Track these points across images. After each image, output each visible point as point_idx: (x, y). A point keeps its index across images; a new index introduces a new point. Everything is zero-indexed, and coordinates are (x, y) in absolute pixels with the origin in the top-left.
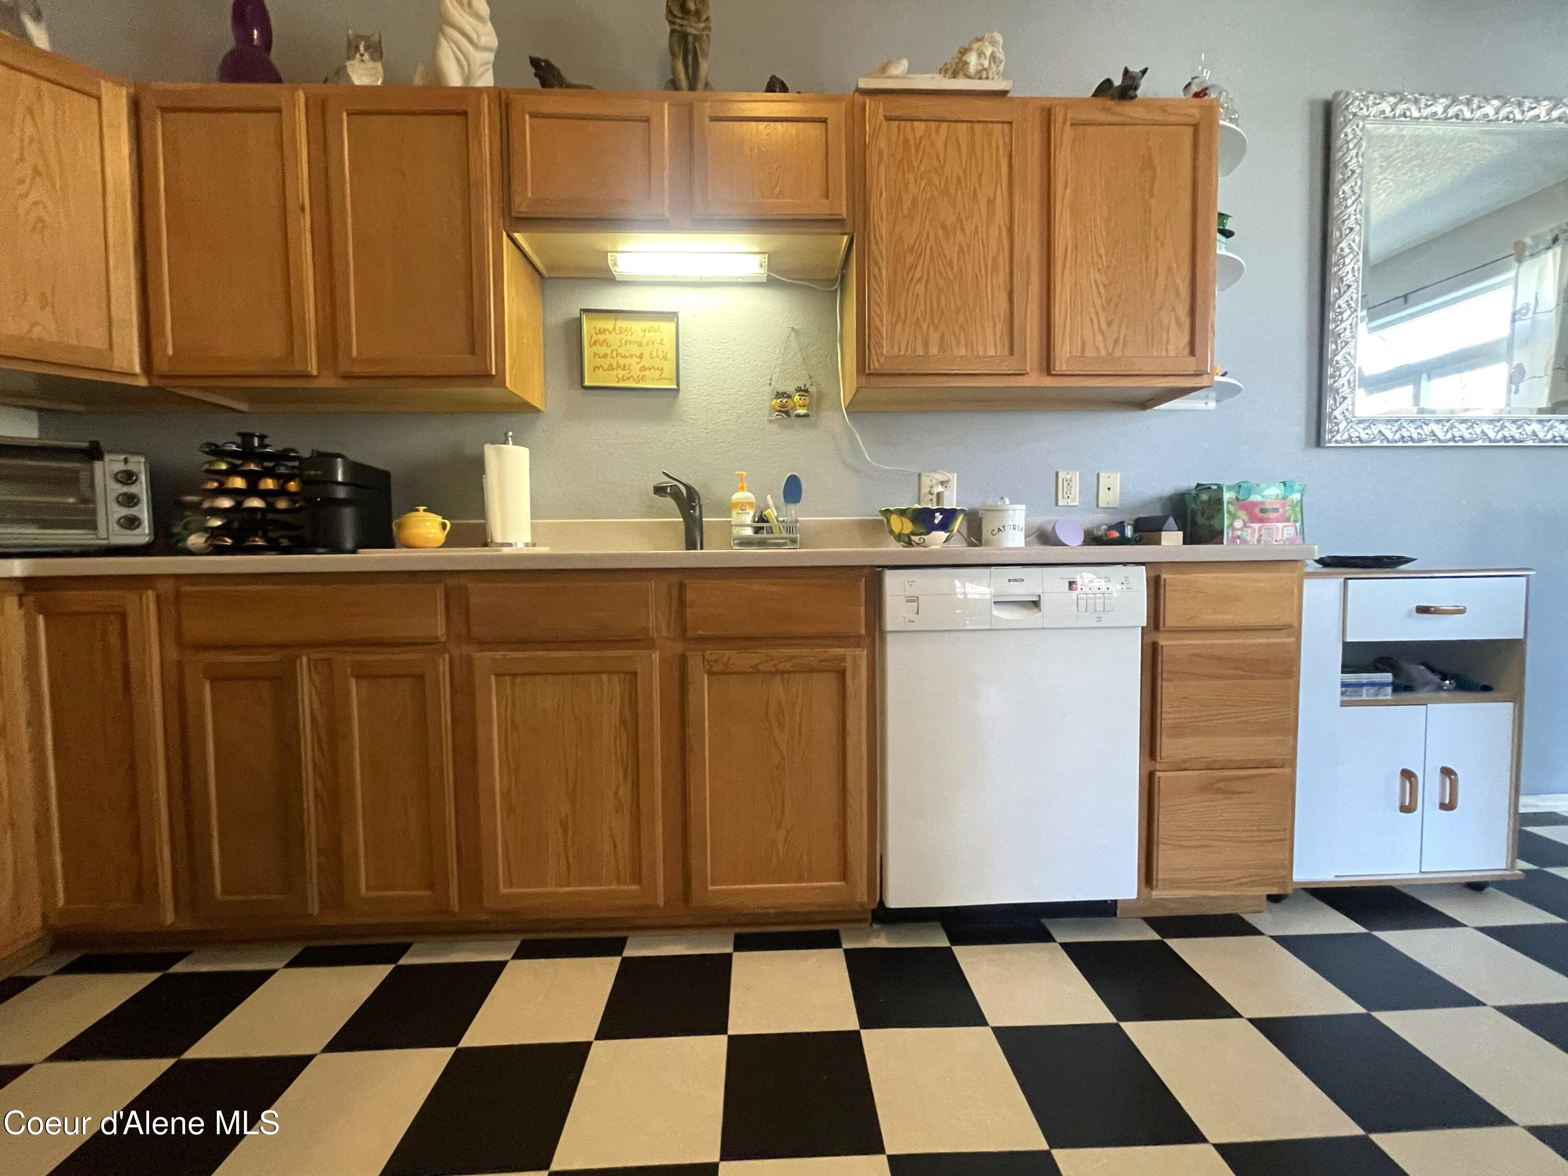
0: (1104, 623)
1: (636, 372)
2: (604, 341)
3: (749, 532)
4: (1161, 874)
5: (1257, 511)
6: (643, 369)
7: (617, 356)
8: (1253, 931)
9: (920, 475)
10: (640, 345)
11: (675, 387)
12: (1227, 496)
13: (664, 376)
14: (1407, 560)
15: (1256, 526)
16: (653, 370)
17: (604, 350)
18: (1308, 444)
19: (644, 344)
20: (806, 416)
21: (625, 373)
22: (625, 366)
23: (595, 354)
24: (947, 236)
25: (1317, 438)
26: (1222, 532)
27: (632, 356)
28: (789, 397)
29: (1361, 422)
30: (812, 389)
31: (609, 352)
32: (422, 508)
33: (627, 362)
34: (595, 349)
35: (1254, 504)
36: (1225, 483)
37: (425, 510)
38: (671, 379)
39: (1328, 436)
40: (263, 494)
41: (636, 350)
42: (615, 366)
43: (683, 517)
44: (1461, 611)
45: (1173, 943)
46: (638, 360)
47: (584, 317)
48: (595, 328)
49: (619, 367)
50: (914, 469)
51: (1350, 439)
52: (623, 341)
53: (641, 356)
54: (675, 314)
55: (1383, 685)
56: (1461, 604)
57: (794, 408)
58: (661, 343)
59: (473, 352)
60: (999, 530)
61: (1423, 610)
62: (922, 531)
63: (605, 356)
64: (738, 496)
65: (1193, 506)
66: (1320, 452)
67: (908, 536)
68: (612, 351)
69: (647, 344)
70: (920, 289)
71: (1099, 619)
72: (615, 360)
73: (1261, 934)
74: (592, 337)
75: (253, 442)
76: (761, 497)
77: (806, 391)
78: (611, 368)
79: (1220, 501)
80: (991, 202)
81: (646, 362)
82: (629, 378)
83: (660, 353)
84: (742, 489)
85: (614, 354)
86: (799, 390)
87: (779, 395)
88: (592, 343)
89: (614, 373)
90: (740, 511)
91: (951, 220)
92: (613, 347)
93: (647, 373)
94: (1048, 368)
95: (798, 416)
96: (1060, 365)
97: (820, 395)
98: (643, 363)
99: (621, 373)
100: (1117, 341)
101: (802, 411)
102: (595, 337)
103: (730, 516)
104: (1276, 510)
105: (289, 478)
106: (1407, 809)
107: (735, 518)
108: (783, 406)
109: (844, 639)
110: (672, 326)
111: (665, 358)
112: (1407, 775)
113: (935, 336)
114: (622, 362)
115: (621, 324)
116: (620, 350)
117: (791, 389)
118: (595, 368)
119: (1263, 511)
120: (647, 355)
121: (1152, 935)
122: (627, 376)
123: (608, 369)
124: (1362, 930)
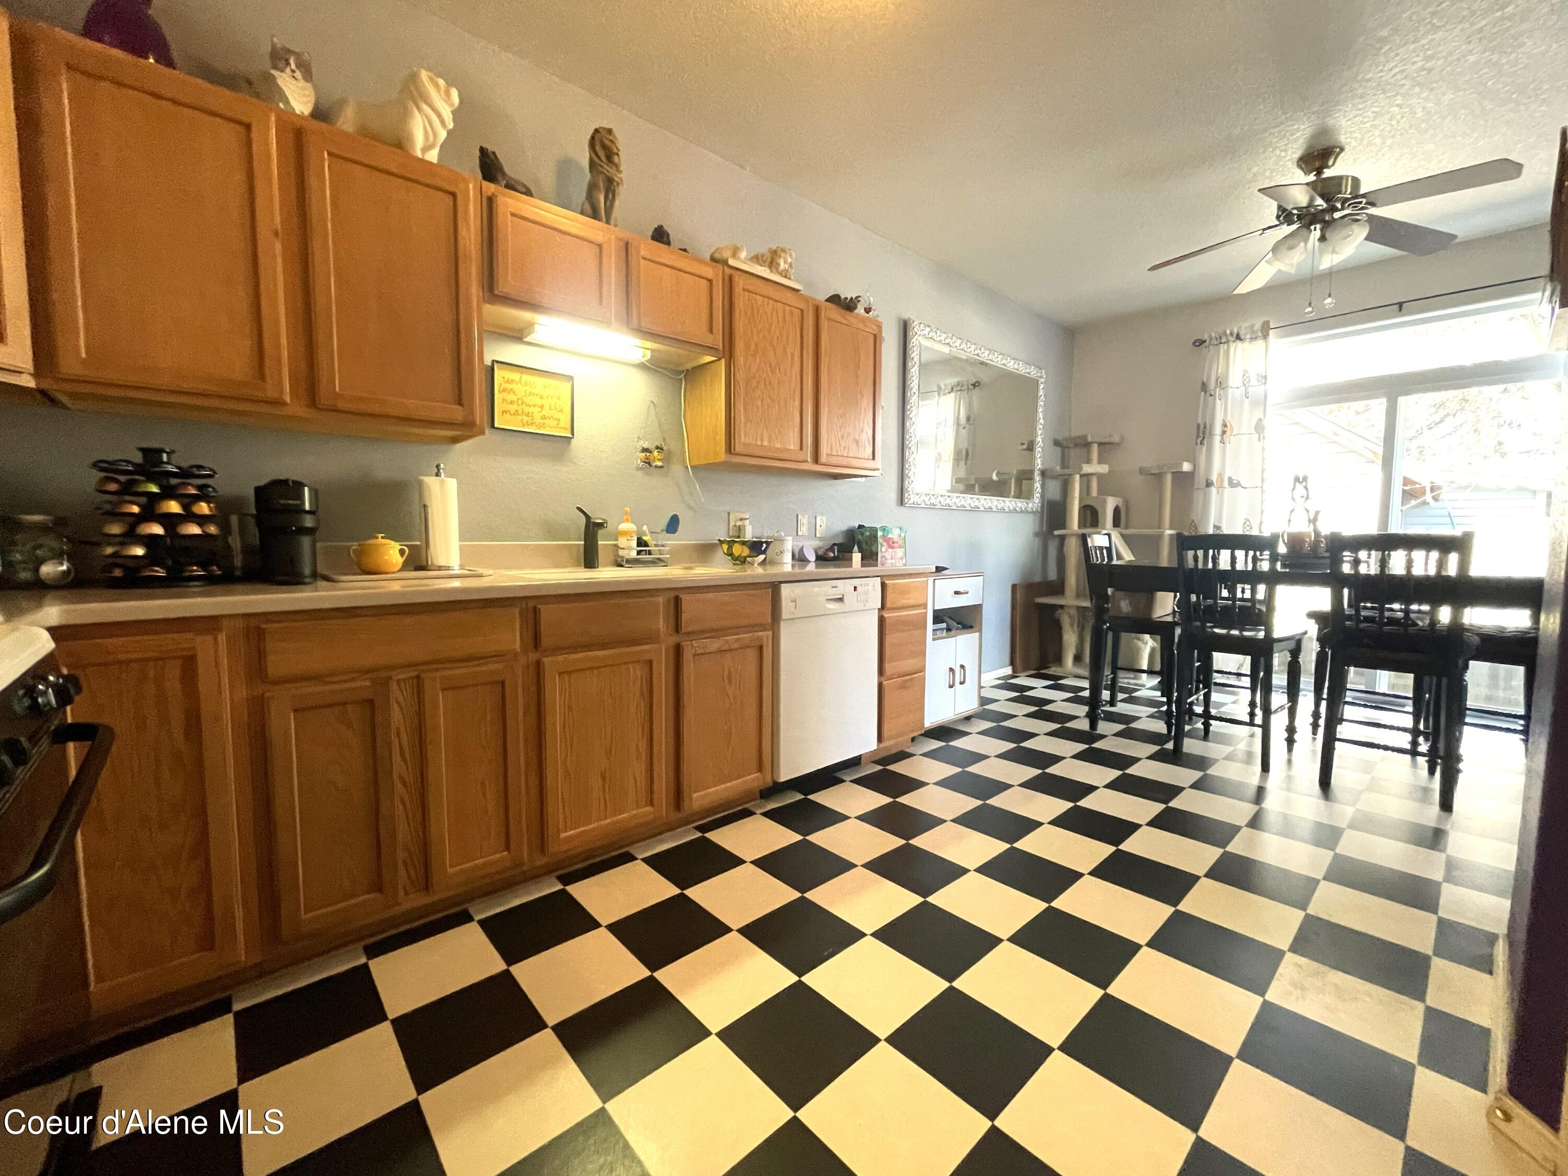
0: (867, 608)
1: (538, 420)
2: (512, 390)
3: (634, 554)
4: (886, 733)
5: (891, 542)
6: (544, 418)
7: (522, 403)
8: (910, 755)
9: (729, 514)
10: (541, 398)
11: (570, 435)
12: (880, 534)
13: (561, 425)
14: (946, 569)
15: (890, 550)
16: (551, 420)
17: (510, 397)
18: (898, 505)
19: (545, 397)
20: (661, 467)
21: (529, 419)
22: (528, 413)
23: (504, 400)
24: (772, 372)
25: (901, 502)
26: (877, 554)
27: (534, 406)
28: (650, 452)
29: (917, 494)
30: (665, 448)
31: (516, 401)
32: (380, 535)
33: (531, 410)
34: (505, 395)
35: (890, 539)
36: (878, 527)
37: (382, 538)
38: (566, 429)
39: (906, 501)
40: (201, 520)
41: (539, 402)
42: (520, 412)
43: (585, 541)
44: (967, 593)
45: (890, 767)
46: (540, 410)
47: (496, 366)
48: (503, 378)
49: (523, 413)
50: (727, 508)
51: (914, 503)
52: (528, 392)
53: (542, 407)
54: (570, 378)
55: (942, 629)
56: (967, 589)
57: (654, 461)
58: (558, 399)
59: (460, 403)
60: (781, 552)
61: (957, 593)
62: (756, 554)
63: (512, 402)
64: (624, 526)
65: (860, 537)
66: (902, 508)
67: (745, 558)
68: (518, 399)
69: (548, 397)
70: (759, 403)
71: (865, 605)
72: (521, 407)
73: (915, 755)
74: (501, 384)
75: (161, 457)
76: (639, 527)
77: (662, 449)
78: (516, 413)
79: (876, 537)
80: (793, 355)
81: (545, 412)
82: (532, 424)
83: (557, 406)
84: (627, 520)
85: (520, 402)
86: (657, 448)
87: (645, 450)
88: (501, 389)
89: (520, 417)
90: (629, 538)
91: (774, 363)
92: (520, 396)
93: (546, 421)
94: (816, 460)
95: (656, 467)
96: (823, 458)
97: (670, 452)
98: (544, 413)
99: (525, 419)
100: (845, 447)
101: (659, 464)
102: (504, 385)
103: (617, 540)
104: (897, 542)
105: (197, 499)
106: (951, 687)
107: (622, 542)
108: (647, 459)
109: (763, 627)
110: (569, 385)
111: (561, 411)
112: (951, 670)
113: (766, 434)
114: (527, 409)
115: (526, 378)
116: (525, 399)
117: (651, 447)
118: (503, 412)
119: (893, 543)
120: (546, 407)
121: (880, 768)
122: (530, 422)
123: (514, 414)
124: (944, 744)
